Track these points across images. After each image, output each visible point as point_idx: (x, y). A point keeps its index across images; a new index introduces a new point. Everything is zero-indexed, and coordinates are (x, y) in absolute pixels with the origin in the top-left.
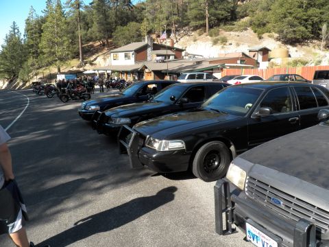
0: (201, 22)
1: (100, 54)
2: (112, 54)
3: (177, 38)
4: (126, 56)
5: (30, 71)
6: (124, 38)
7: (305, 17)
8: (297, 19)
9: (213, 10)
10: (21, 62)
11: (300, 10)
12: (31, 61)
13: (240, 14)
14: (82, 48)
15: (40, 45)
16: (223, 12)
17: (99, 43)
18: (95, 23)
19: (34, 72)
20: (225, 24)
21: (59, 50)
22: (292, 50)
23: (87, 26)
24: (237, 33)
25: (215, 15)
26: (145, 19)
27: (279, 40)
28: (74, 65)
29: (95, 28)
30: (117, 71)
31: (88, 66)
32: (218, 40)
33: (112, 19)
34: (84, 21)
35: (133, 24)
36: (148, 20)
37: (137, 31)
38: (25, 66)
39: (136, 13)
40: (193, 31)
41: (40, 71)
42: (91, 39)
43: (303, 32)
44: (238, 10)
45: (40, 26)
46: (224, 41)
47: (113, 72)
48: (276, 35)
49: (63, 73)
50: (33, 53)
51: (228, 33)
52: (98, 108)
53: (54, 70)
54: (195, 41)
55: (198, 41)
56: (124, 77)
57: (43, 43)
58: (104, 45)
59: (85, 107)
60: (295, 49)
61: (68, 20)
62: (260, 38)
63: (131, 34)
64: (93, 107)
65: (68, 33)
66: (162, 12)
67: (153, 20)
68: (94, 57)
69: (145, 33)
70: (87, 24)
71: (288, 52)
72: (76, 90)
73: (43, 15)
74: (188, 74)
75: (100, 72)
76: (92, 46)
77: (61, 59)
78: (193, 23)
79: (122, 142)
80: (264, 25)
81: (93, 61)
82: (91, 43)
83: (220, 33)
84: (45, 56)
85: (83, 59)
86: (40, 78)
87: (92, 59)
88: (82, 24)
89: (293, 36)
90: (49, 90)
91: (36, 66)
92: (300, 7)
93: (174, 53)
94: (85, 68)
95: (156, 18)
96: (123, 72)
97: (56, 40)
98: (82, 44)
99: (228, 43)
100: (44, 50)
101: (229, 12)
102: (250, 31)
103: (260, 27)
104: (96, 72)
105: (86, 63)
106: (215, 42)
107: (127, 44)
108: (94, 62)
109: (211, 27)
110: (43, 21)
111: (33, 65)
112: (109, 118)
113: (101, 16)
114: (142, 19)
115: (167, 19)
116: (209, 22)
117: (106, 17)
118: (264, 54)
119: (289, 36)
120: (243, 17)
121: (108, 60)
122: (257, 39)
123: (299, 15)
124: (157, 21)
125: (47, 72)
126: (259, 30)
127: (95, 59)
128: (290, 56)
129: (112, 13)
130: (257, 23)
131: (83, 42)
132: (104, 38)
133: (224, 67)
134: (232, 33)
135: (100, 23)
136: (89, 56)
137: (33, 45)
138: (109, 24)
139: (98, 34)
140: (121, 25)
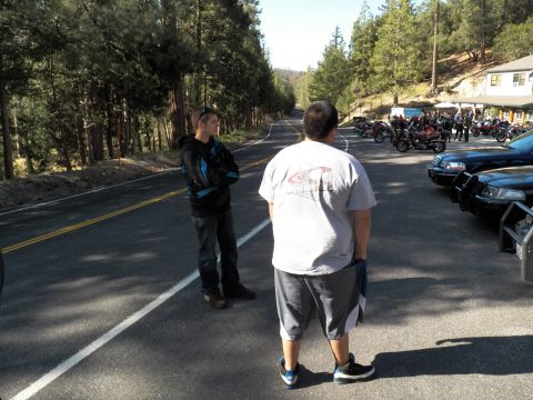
1: (467, 75)
2: (489, 75)
4: (515, 79)
5: (352, 101)
6: (519, 46)
10: (342, 86)
12: (354, 85)
14: (437, 65)
15: (371, 60)
17: (467, 57)
18: (464, 21)
19: (358, 102)
21: (399, 69)
23: (450, 27)
28: (421, 92)
29: (463, 32)
30: (496, 107)
31: (443, 96)
33: (498, 11)
34: (445, 19)
38: (345, 92)
41: (367, 100)
42: (453, 50)
45: (375, 30)
47: (487, 107)
49: (401, 106)
50: (360, 73)
52: (462, 166)
53: (387, 99)
56: (507, 117)
57: (377, 57)
58: (475, 59)
59: (440, 163)
61: (419, 19)
64: (454, 165)
65: (416, 39)
68: (456, 80)
70: (450, 24)
72: (422, 133)
73: (380, 13)
75: (464, 106)
76: (454, 61)
77: (401, 83)
79: (509, 230)
81: (453, 87)
82: (453, 57)
84: (377, 77)
85: (436, 83)
86: (367, 112)
87: (451, 83)
88: (441, 25)
90: (379, 130)
91: (363, 93)
94: (438, 98)
96: (506, 109)
97: (396, 52)
98: (437, 58)
100: (377, 69)
104: (457, 106)
105: (440, 90)
107: (521, 57)
108: (455, 90)
110: (380, 23)
111: (357, 91)
112: (483, 187)
113: (477, 8)
117: (486, 9)
121: (480, 86)
125: (377, 103)
127: (457, 84)
131: (440, 55)
132: (478, 46)
135: (474, 22)
136: (447, 79)
137: (360, 61)
138: (490, 21)
139: (467, 41)
140: (514, 22)
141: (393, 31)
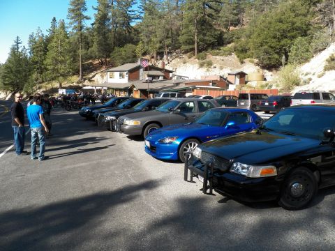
0: (191, 47)
1: (99, 71)
2: (109, 73)
3: (168, 60)
4: (120, 75)
5: (34, 85)
6: (122, 58)
7: (279, 47)
8: (272, 47)
9: (201, 36)
10: (26, 76)
11: (273, 40)
12: (34, 76)
13: (227, 40)
14: (83, 65)
15: (45, 62)
16: (211, 39)
17: (97, 62)
18: (95, 43)
19: (38, 86)
20: (212, 49)
21: (61, 68)
22: (268, 74)
23: (88, 45)
24: (222, 58)
25: (203, 41)
26: (141, 42)
27: (258, 65)
28: (74, 80)
29: (95, 48)
30: (112, 88)
31: (86, 82)
32: (204, 63)
33: (111, 40)
34: (85, 41)
35: (129, 47)
36: (143, 42)
37: (133, 52)
38: (30, 80)
39: (133, 35)
40: (183, 53)
41: (43, 85)
42: (91, 58)
43: (277, 59)
44: (225, 36)
45: (46, 45)
46: (210, 64)
47: (109, 88)
48: (256, 60)
49: (64, 88)
50: (38, 69)
51: (214, 57)
52: (90, 110)
53: (56, 85)
54: (185, 63)
55: (187, 64)
56: (117, 94)
57: (48, 61)
58: (102, 63)
60: (271, 73)
61: (71, 41)
62: (242, 63)
63: (127, 55)
64: (87, 110)
66: (156, 36)
67: (148, 43)
68: (93, 74)
69: (139, 55)
70: (88, 44)
71: (263, 76)
74: (163, 93)
75: (97, 88)
76: (91, 64)
77: (65, 76)
78: (183, 47)
80: (246, 51)
81: (91, 78)
82: (90, 61)
83: (207, 57)
84: (49, 72)
85: (83, 76)
86: (43, 92)
87: (91, 76)
88: (83, 44)
89: (268, 62)
91: (40, 80)
92: (274, 38)
93: (163, 74)
94: (84, 84)
95: (150, 41)
96: (117, 90)
97: (60, 59)
98: (82, 62)
99: (212, 67)
100: (49, 67)
101: (216, 39)
102: (234, 56)
103: (243, 53)
104: (94, 88)
105: (84, 80)
106: (202, 65)
107: (123, 64)
108: (93, 79)
109: (199, 51)
110: (49, 40)
111: (37, 80)
112: (94, 113)
113: (101, 37)
114: (138, 42)
115: (161, 42)
116: (198, 47)
117: (105, 38)
118: (240, 77)
119: (265, 62)
120: (229, 43)
121: (105, 78)
122: (239, 63)
123: (273, 45)
124: (152, 44)
125: (50, 86)
126: (242, 55)
127: (94, 76)
128: (265, 79)
129: (111, 35)
130: (240, 49)
131: (83, 60)
132: (103, 57)
133: (196, 88)
134: (217, 57)
135: (100, 44)
136: (88, 73)
137: (37, 62)
138: (108, 44)
139: (97, 53)
140: (119, 46)
141: (57, 47)
